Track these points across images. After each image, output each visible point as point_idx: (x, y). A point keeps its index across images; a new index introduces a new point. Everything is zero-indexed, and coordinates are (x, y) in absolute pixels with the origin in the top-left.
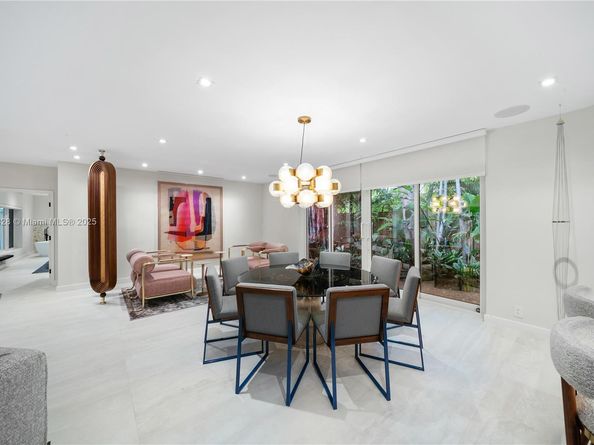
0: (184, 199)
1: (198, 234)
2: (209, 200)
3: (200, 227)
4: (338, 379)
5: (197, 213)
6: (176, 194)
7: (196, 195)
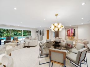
0: (69, 30)
1: (72, 36)
2: (75, 30)
3: (73, 35)
4: (44, 58)
5: (72, 32)
6: (68, 30)
7: (72, 29)
